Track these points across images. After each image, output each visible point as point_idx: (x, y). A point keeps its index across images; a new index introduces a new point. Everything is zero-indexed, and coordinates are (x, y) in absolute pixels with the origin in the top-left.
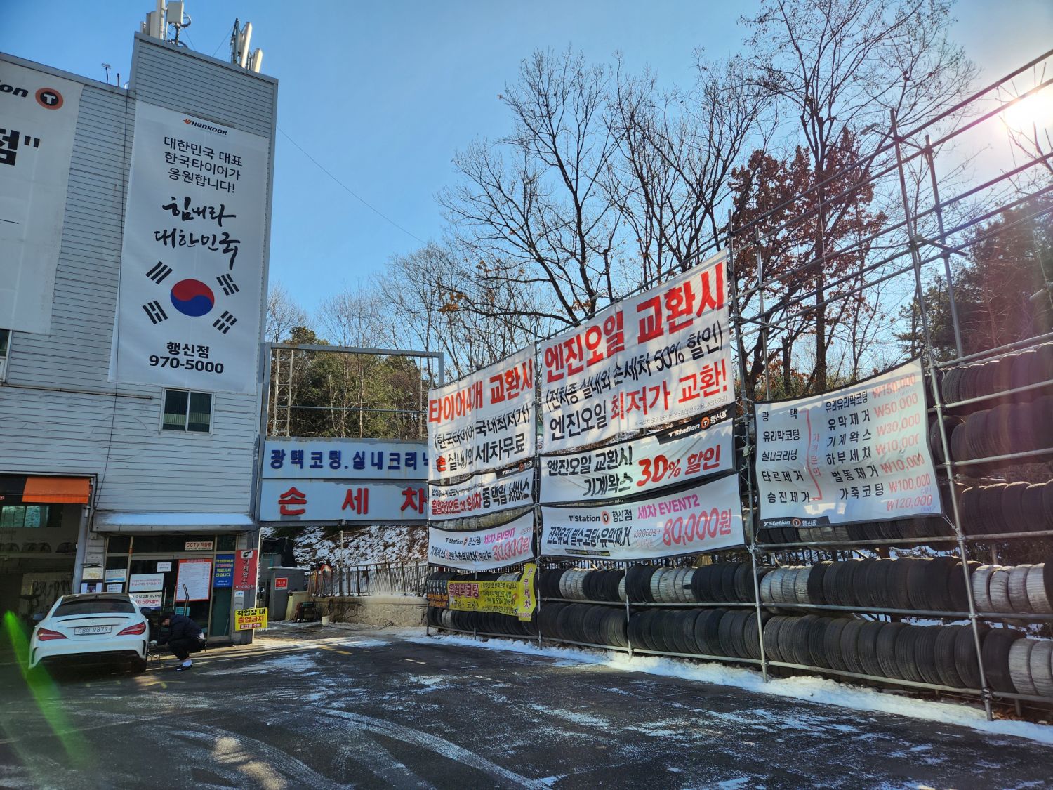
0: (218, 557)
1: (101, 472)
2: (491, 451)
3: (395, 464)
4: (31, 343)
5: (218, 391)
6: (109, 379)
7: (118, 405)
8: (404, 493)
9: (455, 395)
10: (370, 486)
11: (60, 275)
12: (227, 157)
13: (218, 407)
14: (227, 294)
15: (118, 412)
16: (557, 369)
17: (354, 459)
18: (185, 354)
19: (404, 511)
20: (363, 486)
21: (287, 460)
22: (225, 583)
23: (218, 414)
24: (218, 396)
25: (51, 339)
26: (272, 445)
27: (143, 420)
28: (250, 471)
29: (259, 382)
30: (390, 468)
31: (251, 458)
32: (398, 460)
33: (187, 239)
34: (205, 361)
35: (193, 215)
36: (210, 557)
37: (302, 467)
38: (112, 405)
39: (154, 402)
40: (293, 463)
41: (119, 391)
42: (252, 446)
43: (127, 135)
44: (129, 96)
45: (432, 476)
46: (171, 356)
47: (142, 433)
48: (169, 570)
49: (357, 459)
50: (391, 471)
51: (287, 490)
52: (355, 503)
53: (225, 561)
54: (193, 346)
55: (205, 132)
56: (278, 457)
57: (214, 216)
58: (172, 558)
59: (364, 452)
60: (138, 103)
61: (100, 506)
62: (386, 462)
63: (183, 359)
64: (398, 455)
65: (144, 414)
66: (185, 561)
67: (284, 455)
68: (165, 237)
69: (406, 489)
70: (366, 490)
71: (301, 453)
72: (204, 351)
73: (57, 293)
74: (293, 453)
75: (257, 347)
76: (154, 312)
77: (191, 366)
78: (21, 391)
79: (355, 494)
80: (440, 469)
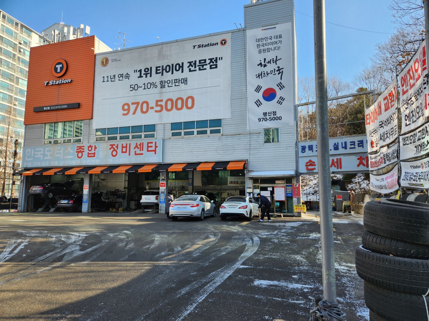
0: (286, 186)
1: (248, 159)
2: (386, 136)
3: (353, 146)
4: (227, 122)
5: (281, 126)
6: (248, 128)
7: (251, 137)
8: (358, 159)
9: (374, 110)
10: (341, 157)
11: (232, 98)
12: (277, 37)
13: (282, 133)
14: (281, 89)
15: (251, 139)
16: (406, 87)
17: (334, 146)
18: (269, 115)
19: (359, 167)
20: (339, 157)
21: (307, 149)
22: (290, 195)
23: (281, 135)
24: (281, 128)
25: (232, 119)
26: (301, 144)
27: (258, 141)
28: (295, 154)
29: (295, 120)
30: (350, 148)
31: (294, 150)
32: (354, 145)
33: (266, 74)
34: (275, 116)
35: (267, 64)
36: (284, 186)
37: (313, 152)
38: (249, 137)
39: (261, 134)
40: (309, 150)
41: (251, 132)
42: (294, 145)
43: (245, 44)
44: (244, 30)
45: (370, 150)
46: (264, 117)
47: (258, 145)
48: (272, 190)
49: (335, 146)
50: (351, 149)
51: (307, 161)
52: (336, 164)
53: (289, 187)
54: (271, 112)
55: (269, 31)
56: (304, 148)
57: (274, 61)
58: (272, 186)
59: (338, 143)
60: (247, 31)
61: (249, 170)
62: (349, 146)
63: (268, 117)
64: (354, 142)
65: (258, 139)
66: (276, 187)
67: (306, 147)
68: (259, 76)
69: (359, 157)
70: (340, 159)
71: (312, 146)
72: (275, 113)
73: (232, 105)
74: (309, 146)
75: (293, 107)
76: (258, 103)
77: (271, 119)
78: (226, 136)
79: (335, 161)
80: (372, 147)
